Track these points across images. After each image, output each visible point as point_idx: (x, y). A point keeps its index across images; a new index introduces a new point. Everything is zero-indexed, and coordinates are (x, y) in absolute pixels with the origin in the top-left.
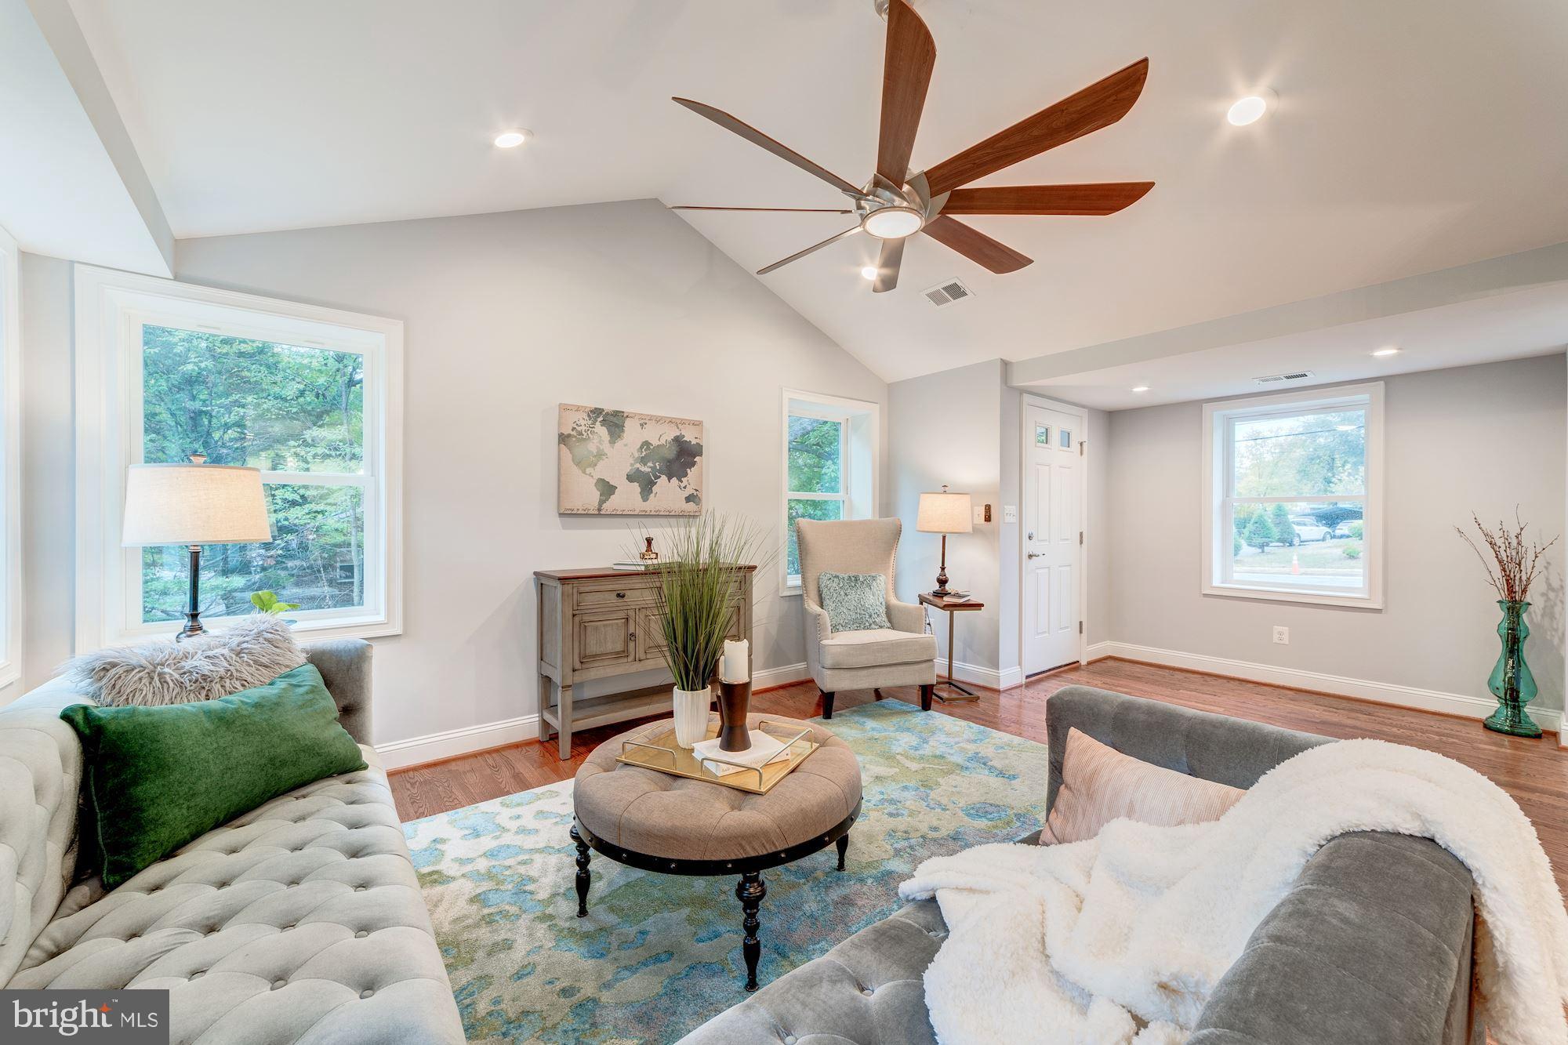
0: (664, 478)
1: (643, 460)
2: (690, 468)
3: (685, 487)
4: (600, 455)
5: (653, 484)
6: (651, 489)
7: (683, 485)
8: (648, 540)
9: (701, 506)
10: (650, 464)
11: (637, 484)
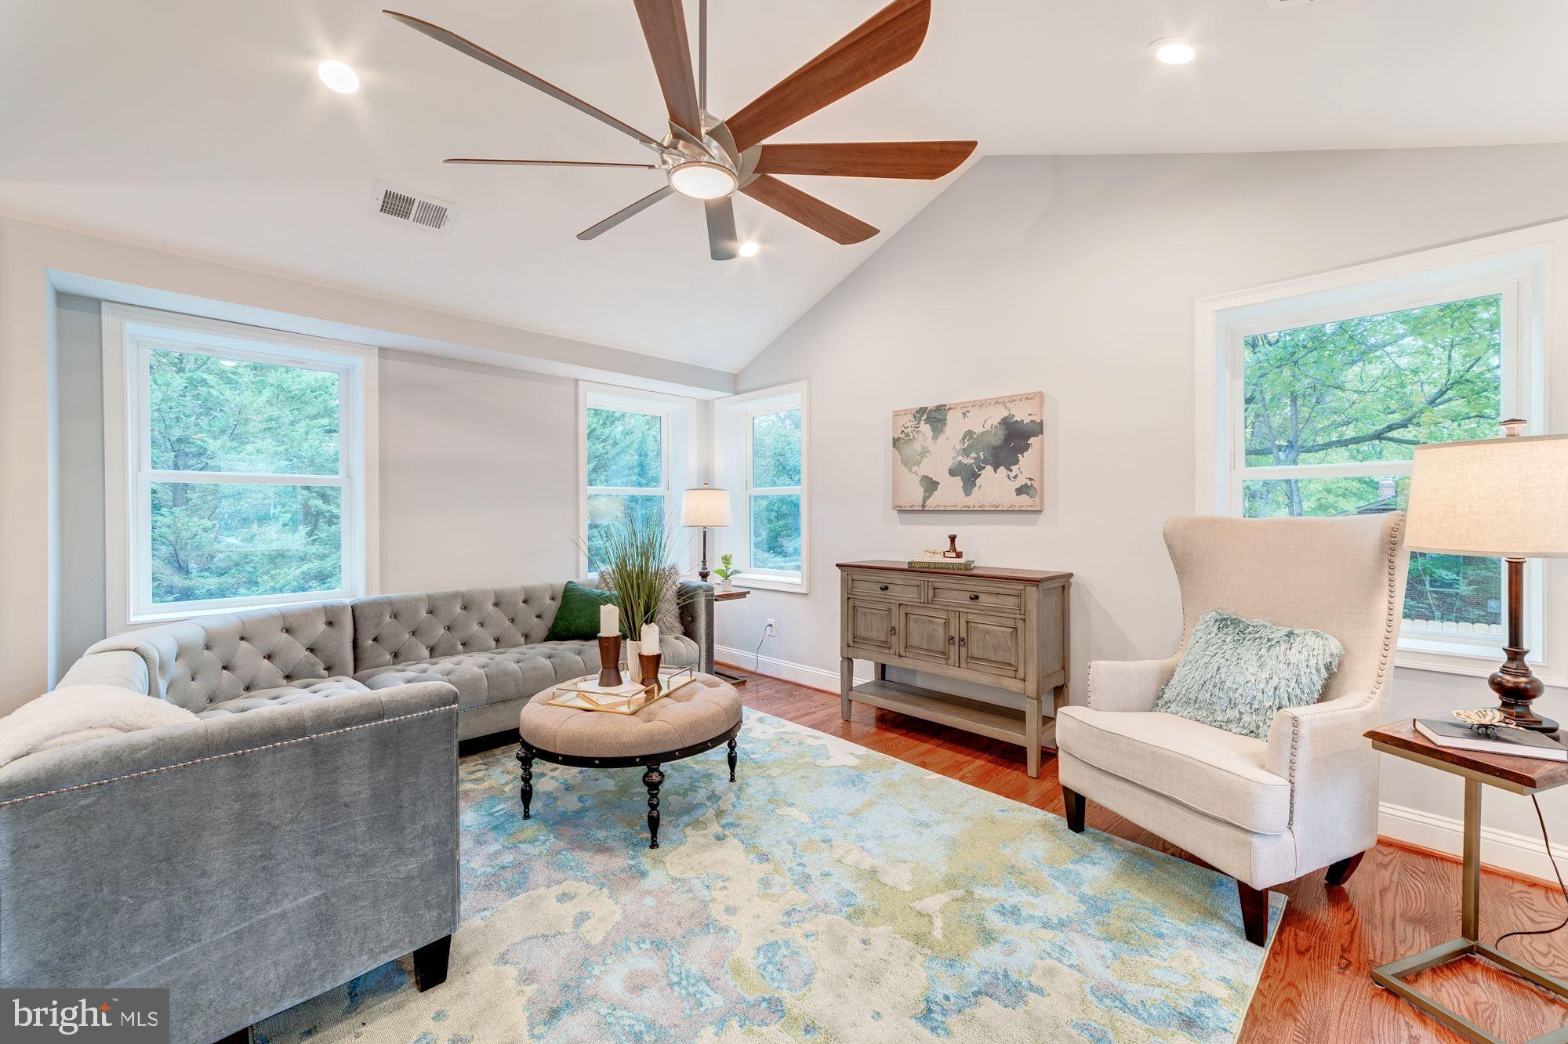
0: (989, 468)
1: (966, 452)
2: (1022, 453)
3: (1015, 477)
4: (923, 453)
5: (976, 476)
6: (974, 482)
7: (1012, 475)
8: (953, 539)
9: (1037, 499)
10: (973, 455)
11: (958, 478)
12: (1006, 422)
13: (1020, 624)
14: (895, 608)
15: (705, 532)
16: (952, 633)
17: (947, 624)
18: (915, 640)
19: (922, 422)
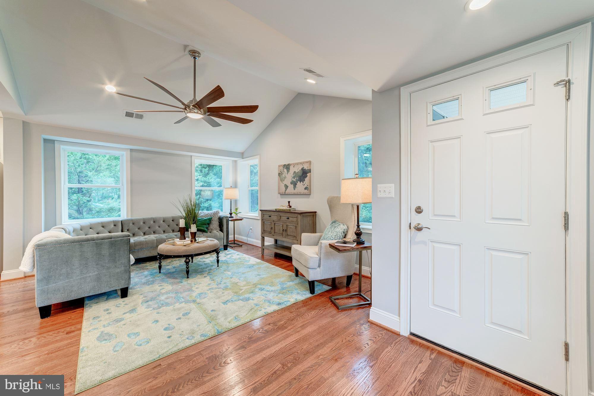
0: (299, 182)
1: (294, 177)
2: (306, 178)
4: (285, 177)
5: (296, 184)
6: (296, 186)
7: (304, 184)
8: (289, 202)
9: (309, 191)
10: (296, 178)
11: (293, 185)
12: (303, 169)
13: (297, 226)
14: (272, 222)
15: (231, 201)
16: (284, 229)
17: (283, 226)
18: (276, 231)
19: (285, 169)
